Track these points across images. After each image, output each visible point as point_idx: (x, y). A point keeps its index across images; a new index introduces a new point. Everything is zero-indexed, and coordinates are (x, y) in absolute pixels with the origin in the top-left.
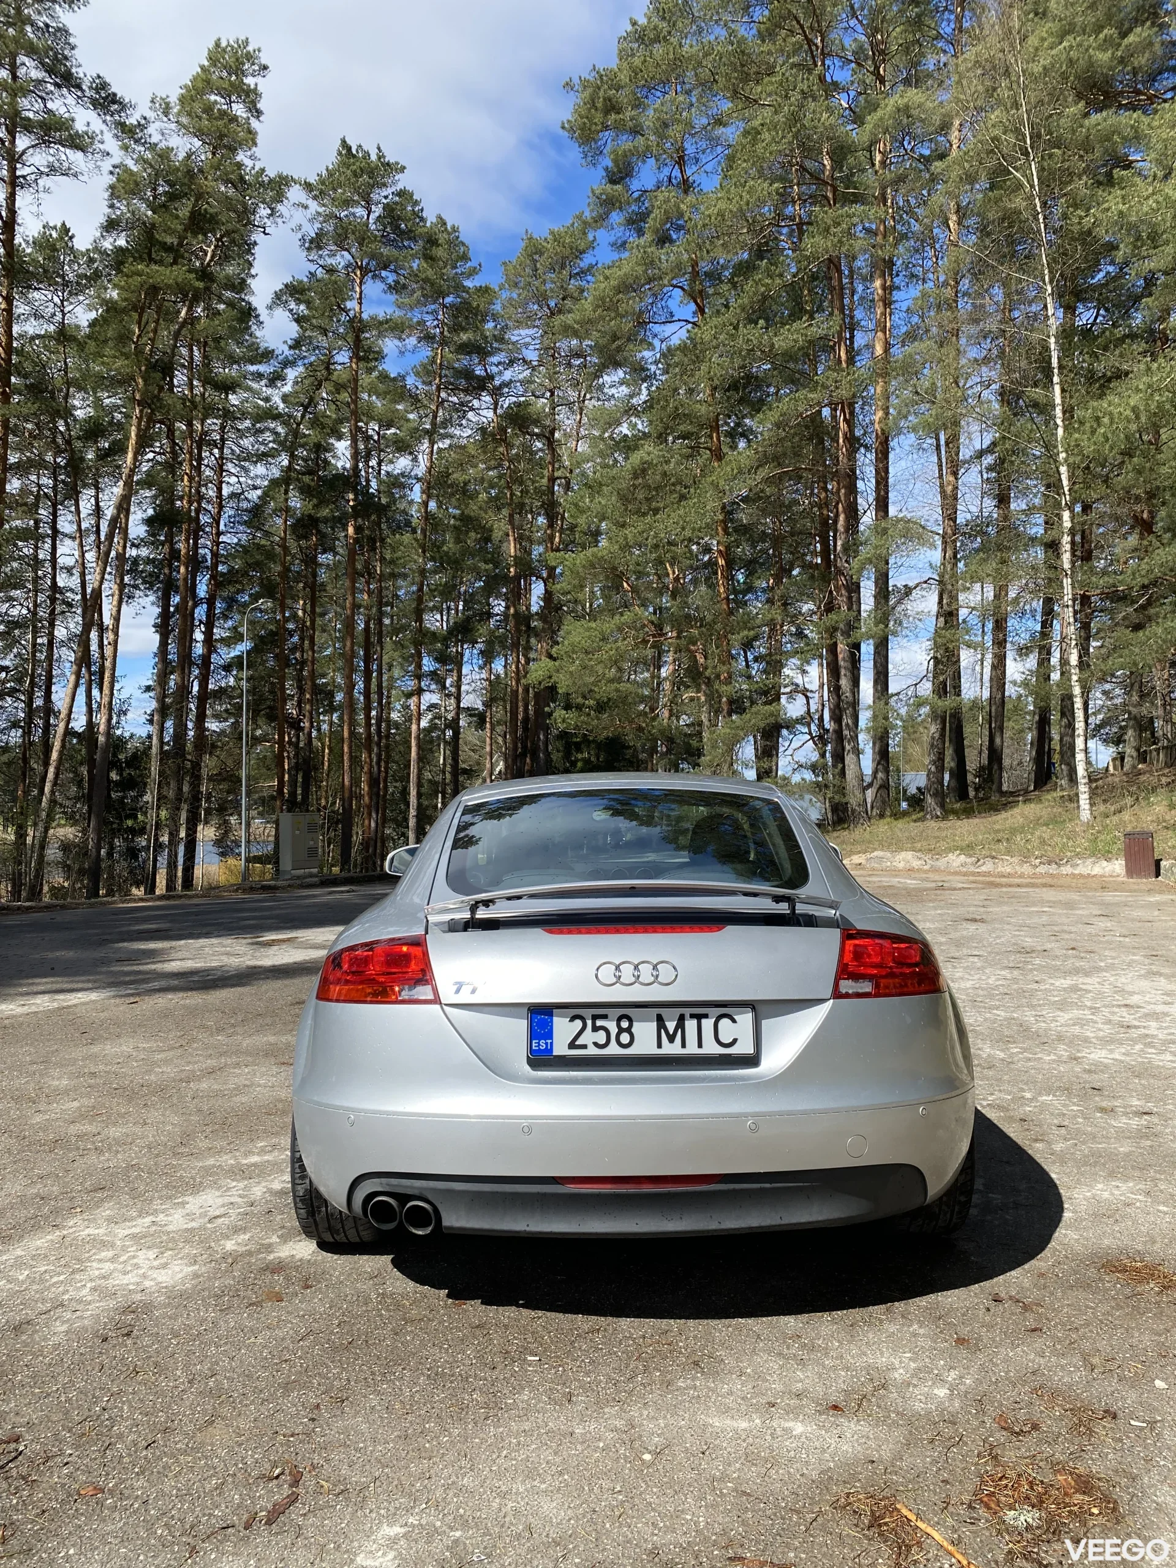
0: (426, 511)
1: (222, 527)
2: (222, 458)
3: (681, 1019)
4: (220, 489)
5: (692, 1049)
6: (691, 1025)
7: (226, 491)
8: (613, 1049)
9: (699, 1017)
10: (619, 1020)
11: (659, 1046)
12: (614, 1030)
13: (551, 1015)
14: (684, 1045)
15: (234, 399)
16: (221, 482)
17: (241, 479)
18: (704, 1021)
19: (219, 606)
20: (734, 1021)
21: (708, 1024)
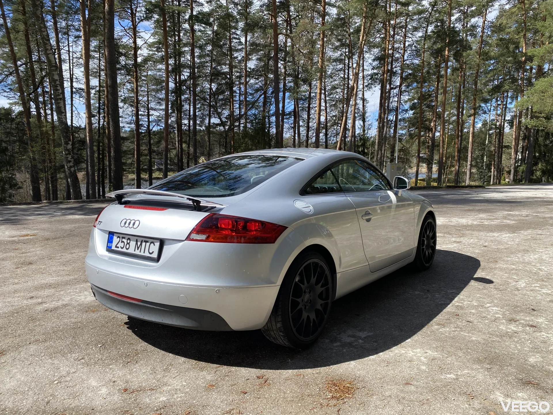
0: (482, 40)
1: (406, 58)
2: (406, 32)
3: (142, 242)
4: (404, 44)
5: (142, 254)
6: (144, 244)
7: (407, 45)
8: (124, 250)
9: (146, 242)
10: (127, 240)
11: (135, 251)
12: (126, 243)
13: (113, 235)
14: (140, 252)
15: (410, 8)
16: (405, 41)
17: (413, 39)
18: (147, 243)
19: (403, 88)
20: (154, 245)
21: (148, 244)
